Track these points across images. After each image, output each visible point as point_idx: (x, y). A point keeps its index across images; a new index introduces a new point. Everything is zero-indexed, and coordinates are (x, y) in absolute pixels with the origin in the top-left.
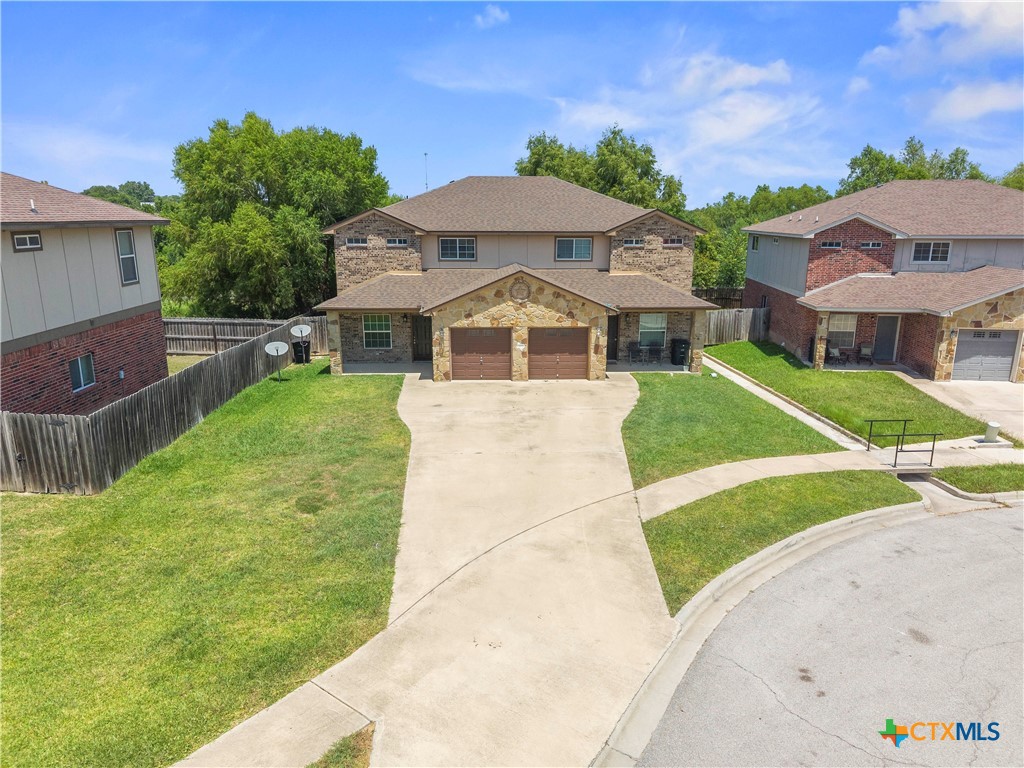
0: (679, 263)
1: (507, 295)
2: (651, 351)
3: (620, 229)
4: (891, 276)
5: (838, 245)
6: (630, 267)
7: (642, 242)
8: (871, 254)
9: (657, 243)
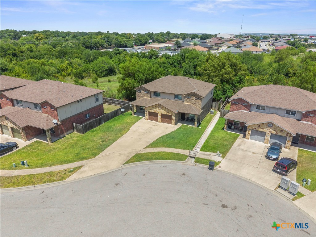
0: (198, 103)
1: (157, 107)
2: (191, 120)
3: (186, 95)
4: (249, 112)
5: (238, 103)
6: (188, 102)
7: (191, 97)
8: (245, 106)
9: (194, 98)
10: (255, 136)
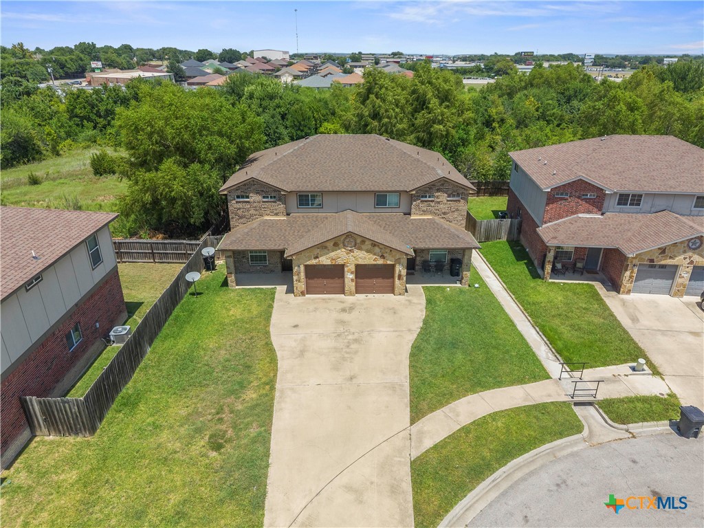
1: (341, 245)
3: (419, 189)
4: (600, 216)
5: (567, 194)
6: (425, 212)
7: (433, 196)
8: (587, 201)
9: (443, 197)
10: (647, 281)
